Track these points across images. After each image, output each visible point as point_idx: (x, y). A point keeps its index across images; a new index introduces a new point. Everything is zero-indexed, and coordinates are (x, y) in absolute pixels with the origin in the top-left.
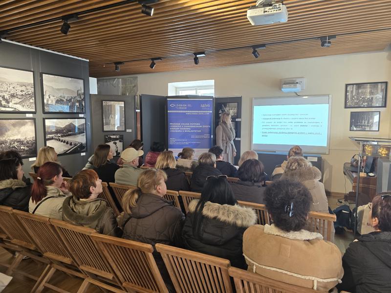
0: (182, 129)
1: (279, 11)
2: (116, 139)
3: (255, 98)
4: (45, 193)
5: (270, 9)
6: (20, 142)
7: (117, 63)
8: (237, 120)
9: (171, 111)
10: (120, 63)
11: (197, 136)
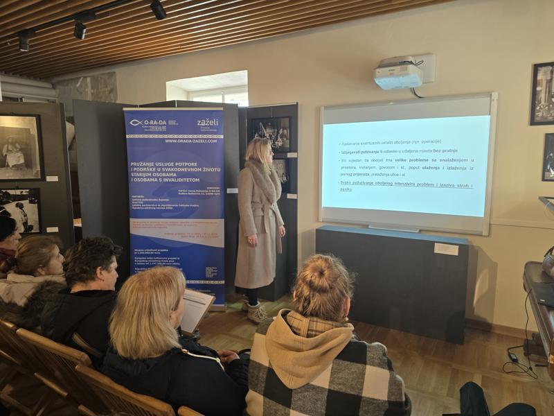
0: (158, 175)
2: (22, 197)
3: (327, 108)
8: (290, 155)
9: (132, 136)
11: (192, 193)
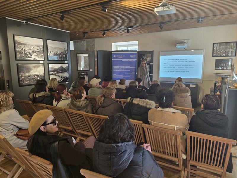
0: (120, 69)
1: (171, 9)
3: (161, 51)
4: (61, 98)
5: (166, 8)
6: (37, 76)
7: (85, 33)
8: (151, 64)
9: (114, 59)
10: (86, 33)
11: (128, 73)
